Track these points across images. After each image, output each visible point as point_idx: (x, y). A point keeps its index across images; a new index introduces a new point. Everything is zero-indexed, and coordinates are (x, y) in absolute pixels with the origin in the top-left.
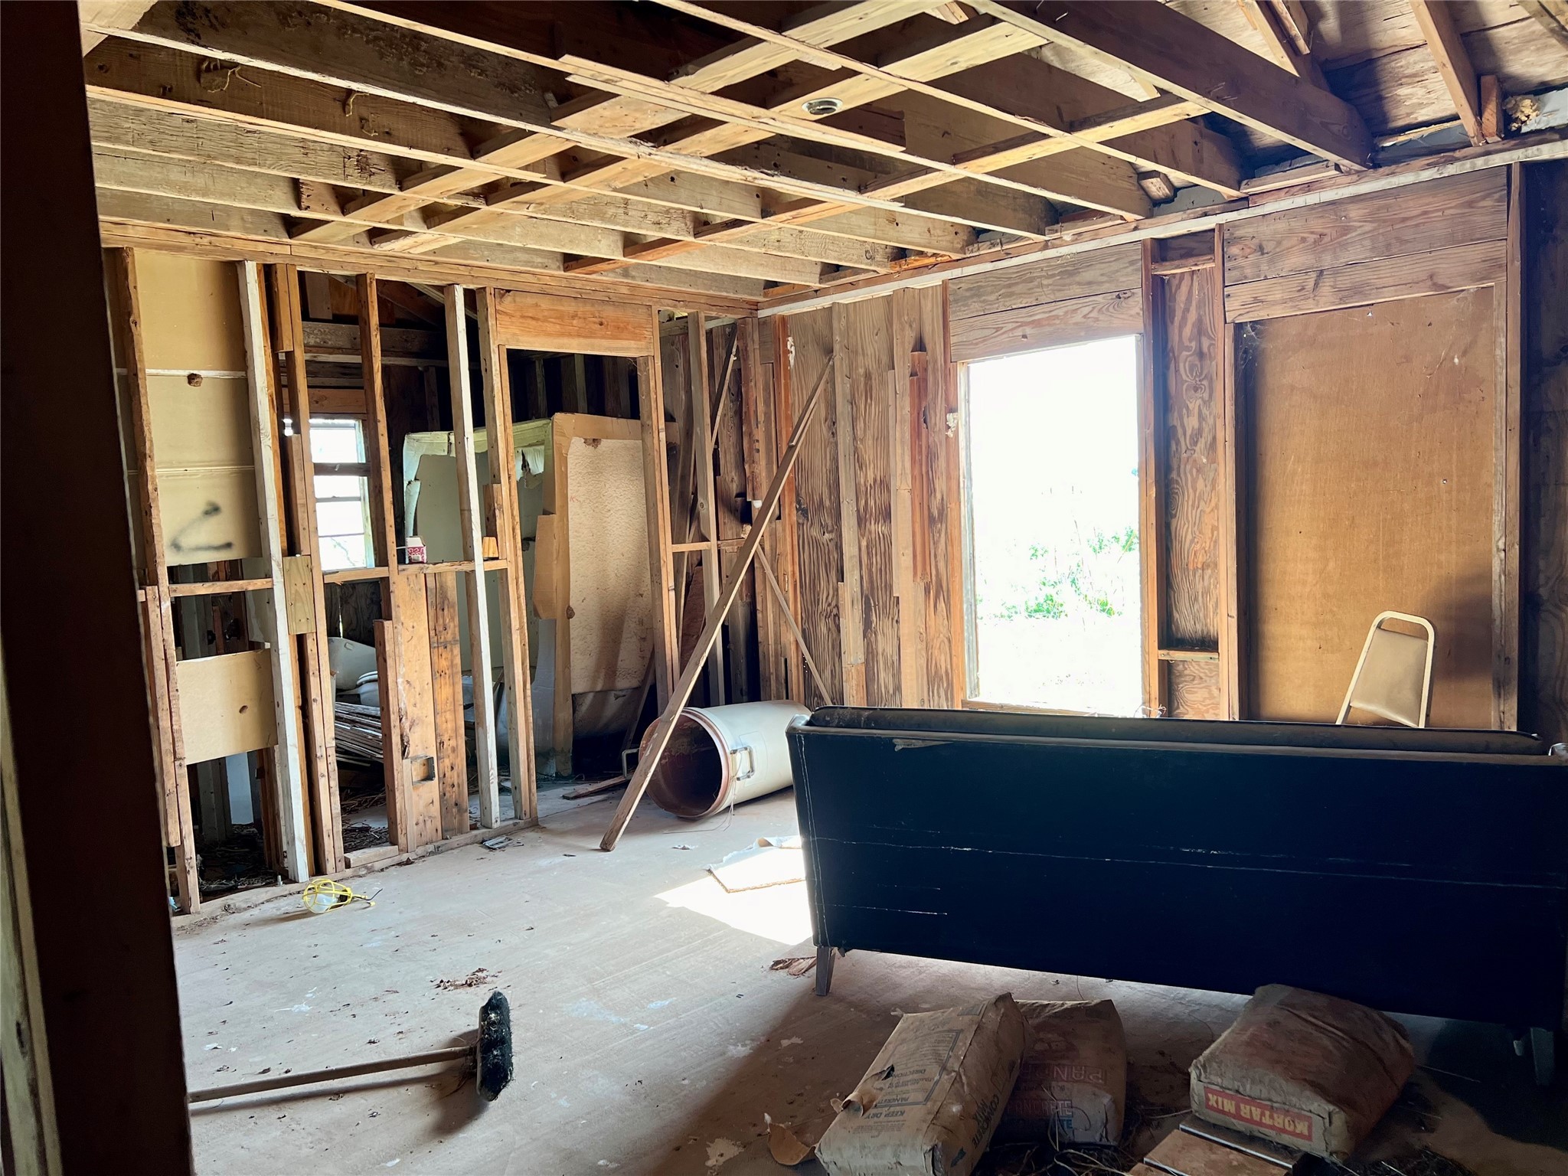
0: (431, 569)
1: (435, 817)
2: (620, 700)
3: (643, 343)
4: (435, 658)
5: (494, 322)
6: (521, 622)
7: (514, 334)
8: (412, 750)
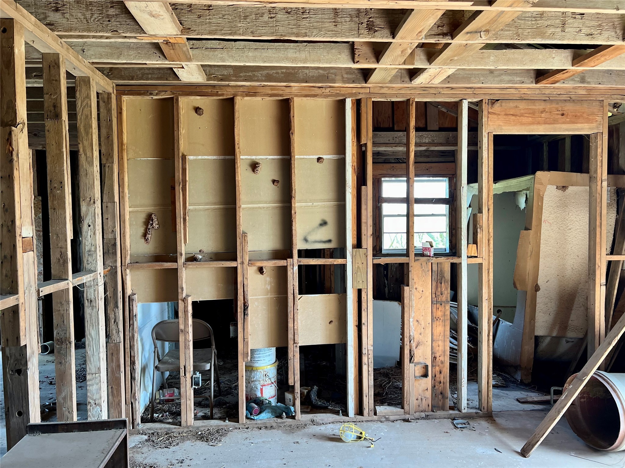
0: (434, 260)
1: (428, 398)
2: (570, 344)
3: (594, 125)
4: (434, 310)
5: (486, 119)
6: (489, 296)
7: (499, 125)
8: (416, 360)
